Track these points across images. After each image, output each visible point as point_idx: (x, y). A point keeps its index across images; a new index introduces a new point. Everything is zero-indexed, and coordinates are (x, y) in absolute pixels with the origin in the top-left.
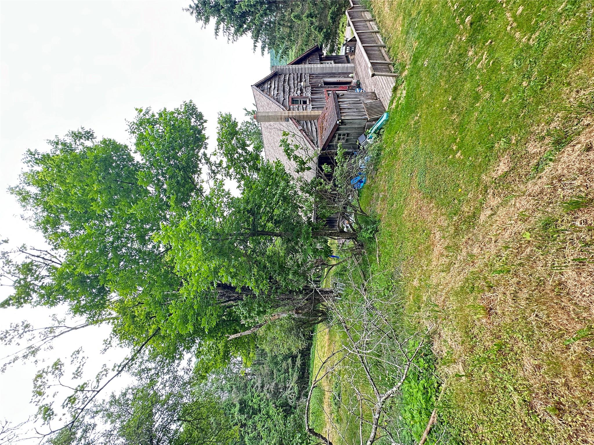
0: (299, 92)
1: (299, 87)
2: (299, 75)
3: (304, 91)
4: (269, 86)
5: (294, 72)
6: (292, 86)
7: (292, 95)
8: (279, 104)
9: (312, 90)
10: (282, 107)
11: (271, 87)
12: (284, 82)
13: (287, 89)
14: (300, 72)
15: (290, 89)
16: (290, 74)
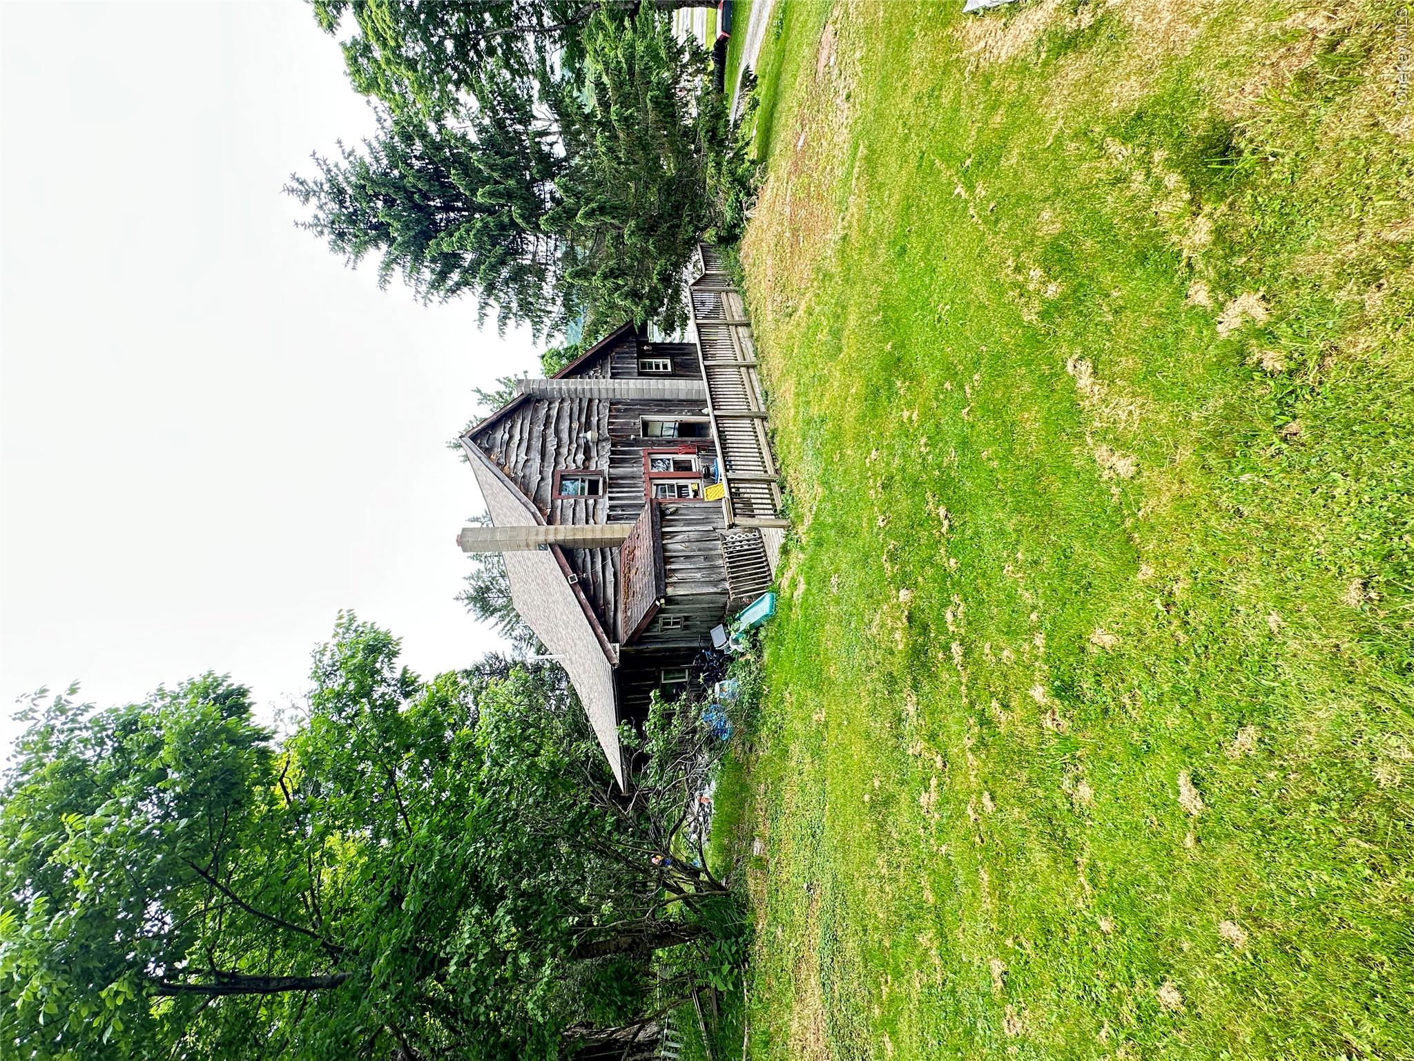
0: (580, 457)
1: (582, 442)
2: (585, 404)
3: (594, 453)
4: (507, 436)
5: (573, 396)
6: (565, 436)
7: (562, 466)
8: (525, 499)
9: (613, 452)
10: (533, 508)
11: (511, 437)
12: (546, 425)
13: (551, 448)
14: (588, 396)
15: (559, 446)
16: (563, 400)
